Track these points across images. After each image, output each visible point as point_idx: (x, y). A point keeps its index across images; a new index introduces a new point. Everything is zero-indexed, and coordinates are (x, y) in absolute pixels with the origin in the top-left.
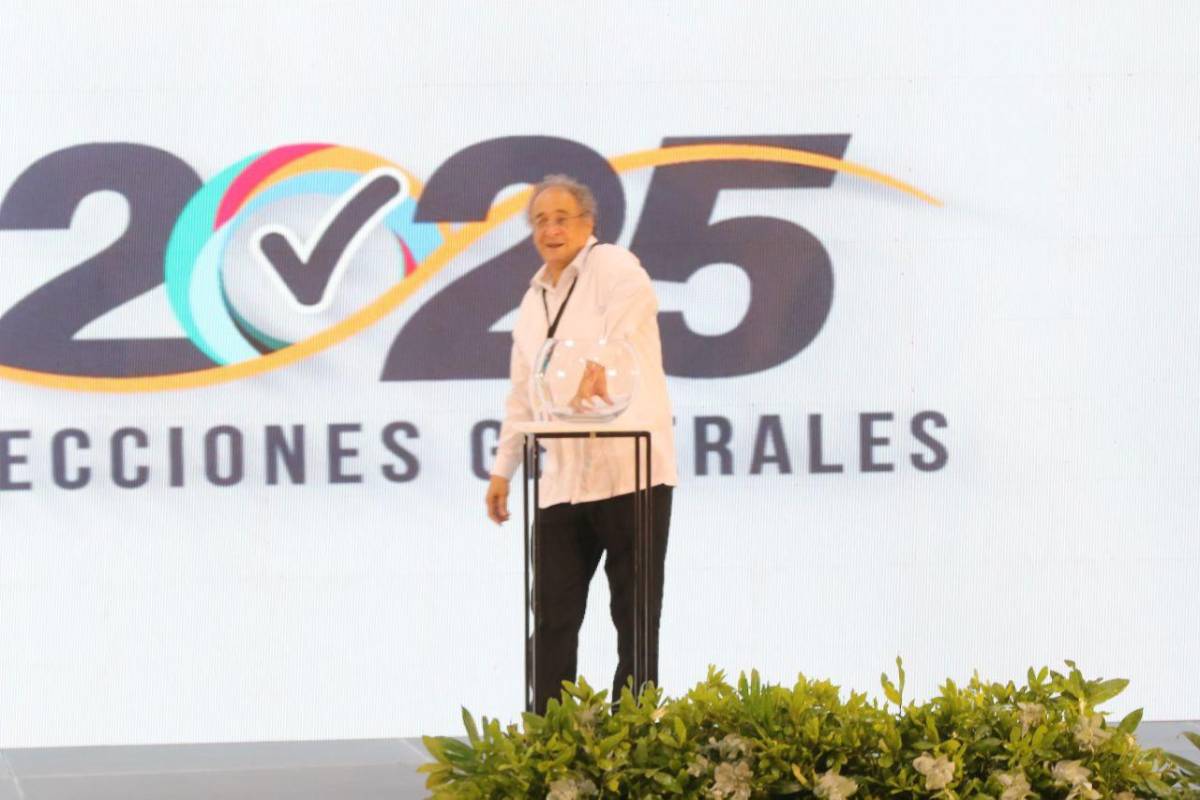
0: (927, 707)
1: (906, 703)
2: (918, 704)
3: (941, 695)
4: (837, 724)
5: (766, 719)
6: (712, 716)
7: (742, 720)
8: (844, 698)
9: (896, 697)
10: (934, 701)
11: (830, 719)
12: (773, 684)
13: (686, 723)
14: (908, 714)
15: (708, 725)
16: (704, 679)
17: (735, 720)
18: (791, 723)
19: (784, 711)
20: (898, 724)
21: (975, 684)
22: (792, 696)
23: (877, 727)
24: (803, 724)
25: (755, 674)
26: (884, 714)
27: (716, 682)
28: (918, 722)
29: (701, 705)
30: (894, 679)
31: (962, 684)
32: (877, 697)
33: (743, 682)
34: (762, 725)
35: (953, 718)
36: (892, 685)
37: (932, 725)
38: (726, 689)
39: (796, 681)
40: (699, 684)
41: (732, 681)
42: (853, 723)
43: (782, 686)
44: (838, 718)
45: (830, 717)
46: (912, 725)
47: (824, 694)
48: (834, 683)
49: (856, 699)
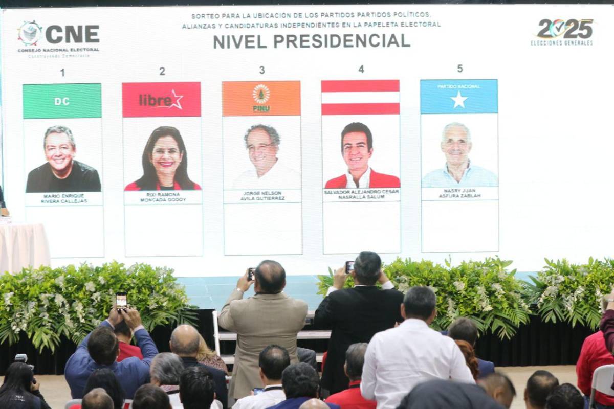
0: (458, 268)
1: (452, 267)
2: (455, 267)
3: (461, 264)
4: (432, 273)
5: (413, 271)
6: (398, 270)
7: (406, 271)
8: (434, 265)
9: (449, 265)
10: (460, 266)
11: (431, 271)
12: (415, 261)
13: (390, 271)
14: (452, 270)
15: (397, 272)
16: (396, 260)
17: (404, 271)
18: (420, 272)
19: (418, 269)
20: (449, 273)
21: (471, 262)
22: (420, 264)
23: (443, 273)
24: (423, 272)
25: (410, 259)
26: (445, 270)
27: (399, 261)
28: (455, 272)
29: (395, 267)
30: (448, 260)
31: (467, 262)
32: (444, 265)
33: (406, 260)
34: (411, 273)
35: (465, 271)
36: (448, 262)
37: (459, 273)
38: (402, 263)
39: (421, 260)
40: (395, 261)
41: (404, 260)
42: (437, 272)
43: (417, 262)
44: (433, 271)
45: (431, 270)
46: (454, 273)
47: (429, 264)
48: (432, 261)
49: (438, 266)
